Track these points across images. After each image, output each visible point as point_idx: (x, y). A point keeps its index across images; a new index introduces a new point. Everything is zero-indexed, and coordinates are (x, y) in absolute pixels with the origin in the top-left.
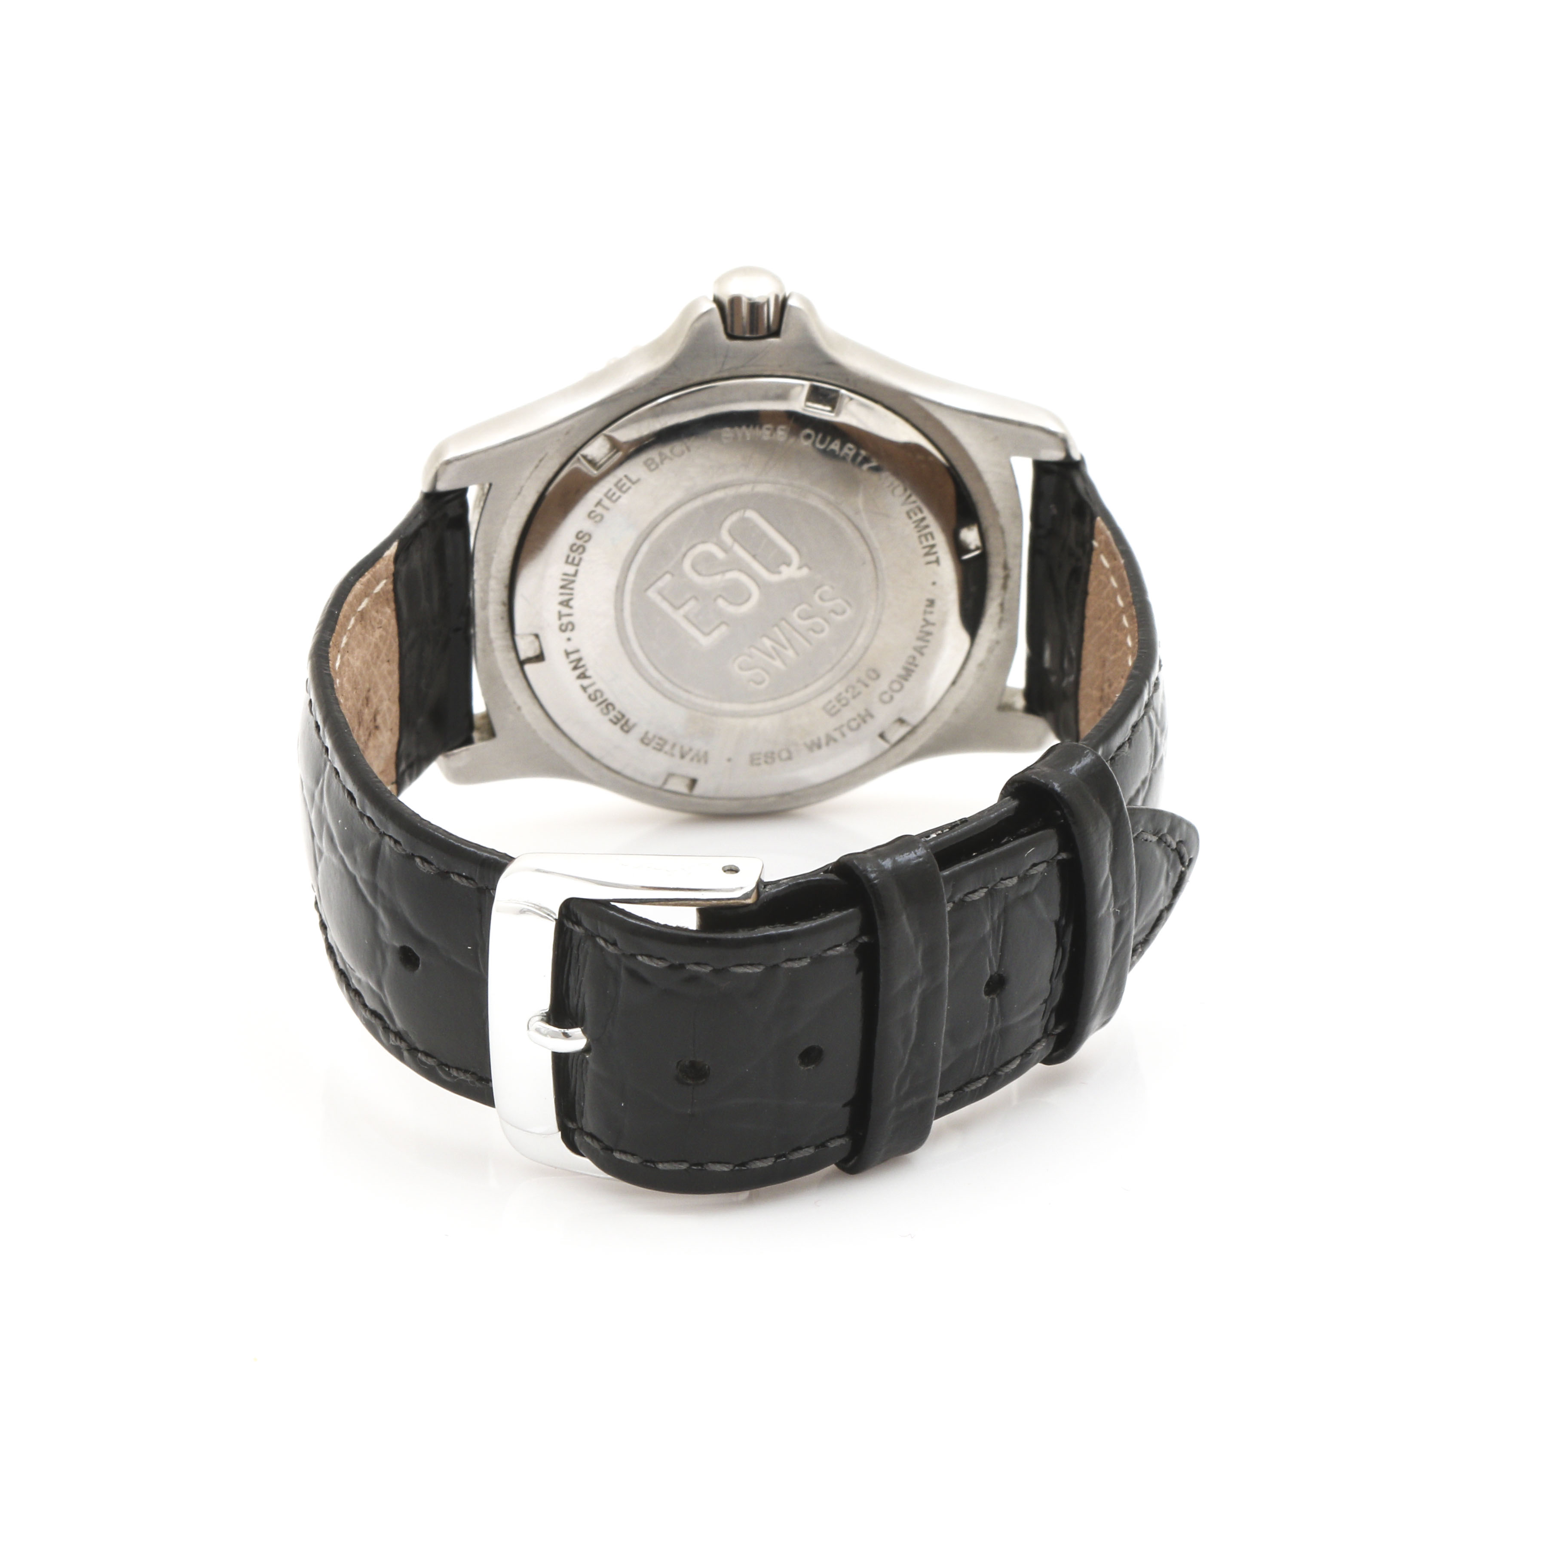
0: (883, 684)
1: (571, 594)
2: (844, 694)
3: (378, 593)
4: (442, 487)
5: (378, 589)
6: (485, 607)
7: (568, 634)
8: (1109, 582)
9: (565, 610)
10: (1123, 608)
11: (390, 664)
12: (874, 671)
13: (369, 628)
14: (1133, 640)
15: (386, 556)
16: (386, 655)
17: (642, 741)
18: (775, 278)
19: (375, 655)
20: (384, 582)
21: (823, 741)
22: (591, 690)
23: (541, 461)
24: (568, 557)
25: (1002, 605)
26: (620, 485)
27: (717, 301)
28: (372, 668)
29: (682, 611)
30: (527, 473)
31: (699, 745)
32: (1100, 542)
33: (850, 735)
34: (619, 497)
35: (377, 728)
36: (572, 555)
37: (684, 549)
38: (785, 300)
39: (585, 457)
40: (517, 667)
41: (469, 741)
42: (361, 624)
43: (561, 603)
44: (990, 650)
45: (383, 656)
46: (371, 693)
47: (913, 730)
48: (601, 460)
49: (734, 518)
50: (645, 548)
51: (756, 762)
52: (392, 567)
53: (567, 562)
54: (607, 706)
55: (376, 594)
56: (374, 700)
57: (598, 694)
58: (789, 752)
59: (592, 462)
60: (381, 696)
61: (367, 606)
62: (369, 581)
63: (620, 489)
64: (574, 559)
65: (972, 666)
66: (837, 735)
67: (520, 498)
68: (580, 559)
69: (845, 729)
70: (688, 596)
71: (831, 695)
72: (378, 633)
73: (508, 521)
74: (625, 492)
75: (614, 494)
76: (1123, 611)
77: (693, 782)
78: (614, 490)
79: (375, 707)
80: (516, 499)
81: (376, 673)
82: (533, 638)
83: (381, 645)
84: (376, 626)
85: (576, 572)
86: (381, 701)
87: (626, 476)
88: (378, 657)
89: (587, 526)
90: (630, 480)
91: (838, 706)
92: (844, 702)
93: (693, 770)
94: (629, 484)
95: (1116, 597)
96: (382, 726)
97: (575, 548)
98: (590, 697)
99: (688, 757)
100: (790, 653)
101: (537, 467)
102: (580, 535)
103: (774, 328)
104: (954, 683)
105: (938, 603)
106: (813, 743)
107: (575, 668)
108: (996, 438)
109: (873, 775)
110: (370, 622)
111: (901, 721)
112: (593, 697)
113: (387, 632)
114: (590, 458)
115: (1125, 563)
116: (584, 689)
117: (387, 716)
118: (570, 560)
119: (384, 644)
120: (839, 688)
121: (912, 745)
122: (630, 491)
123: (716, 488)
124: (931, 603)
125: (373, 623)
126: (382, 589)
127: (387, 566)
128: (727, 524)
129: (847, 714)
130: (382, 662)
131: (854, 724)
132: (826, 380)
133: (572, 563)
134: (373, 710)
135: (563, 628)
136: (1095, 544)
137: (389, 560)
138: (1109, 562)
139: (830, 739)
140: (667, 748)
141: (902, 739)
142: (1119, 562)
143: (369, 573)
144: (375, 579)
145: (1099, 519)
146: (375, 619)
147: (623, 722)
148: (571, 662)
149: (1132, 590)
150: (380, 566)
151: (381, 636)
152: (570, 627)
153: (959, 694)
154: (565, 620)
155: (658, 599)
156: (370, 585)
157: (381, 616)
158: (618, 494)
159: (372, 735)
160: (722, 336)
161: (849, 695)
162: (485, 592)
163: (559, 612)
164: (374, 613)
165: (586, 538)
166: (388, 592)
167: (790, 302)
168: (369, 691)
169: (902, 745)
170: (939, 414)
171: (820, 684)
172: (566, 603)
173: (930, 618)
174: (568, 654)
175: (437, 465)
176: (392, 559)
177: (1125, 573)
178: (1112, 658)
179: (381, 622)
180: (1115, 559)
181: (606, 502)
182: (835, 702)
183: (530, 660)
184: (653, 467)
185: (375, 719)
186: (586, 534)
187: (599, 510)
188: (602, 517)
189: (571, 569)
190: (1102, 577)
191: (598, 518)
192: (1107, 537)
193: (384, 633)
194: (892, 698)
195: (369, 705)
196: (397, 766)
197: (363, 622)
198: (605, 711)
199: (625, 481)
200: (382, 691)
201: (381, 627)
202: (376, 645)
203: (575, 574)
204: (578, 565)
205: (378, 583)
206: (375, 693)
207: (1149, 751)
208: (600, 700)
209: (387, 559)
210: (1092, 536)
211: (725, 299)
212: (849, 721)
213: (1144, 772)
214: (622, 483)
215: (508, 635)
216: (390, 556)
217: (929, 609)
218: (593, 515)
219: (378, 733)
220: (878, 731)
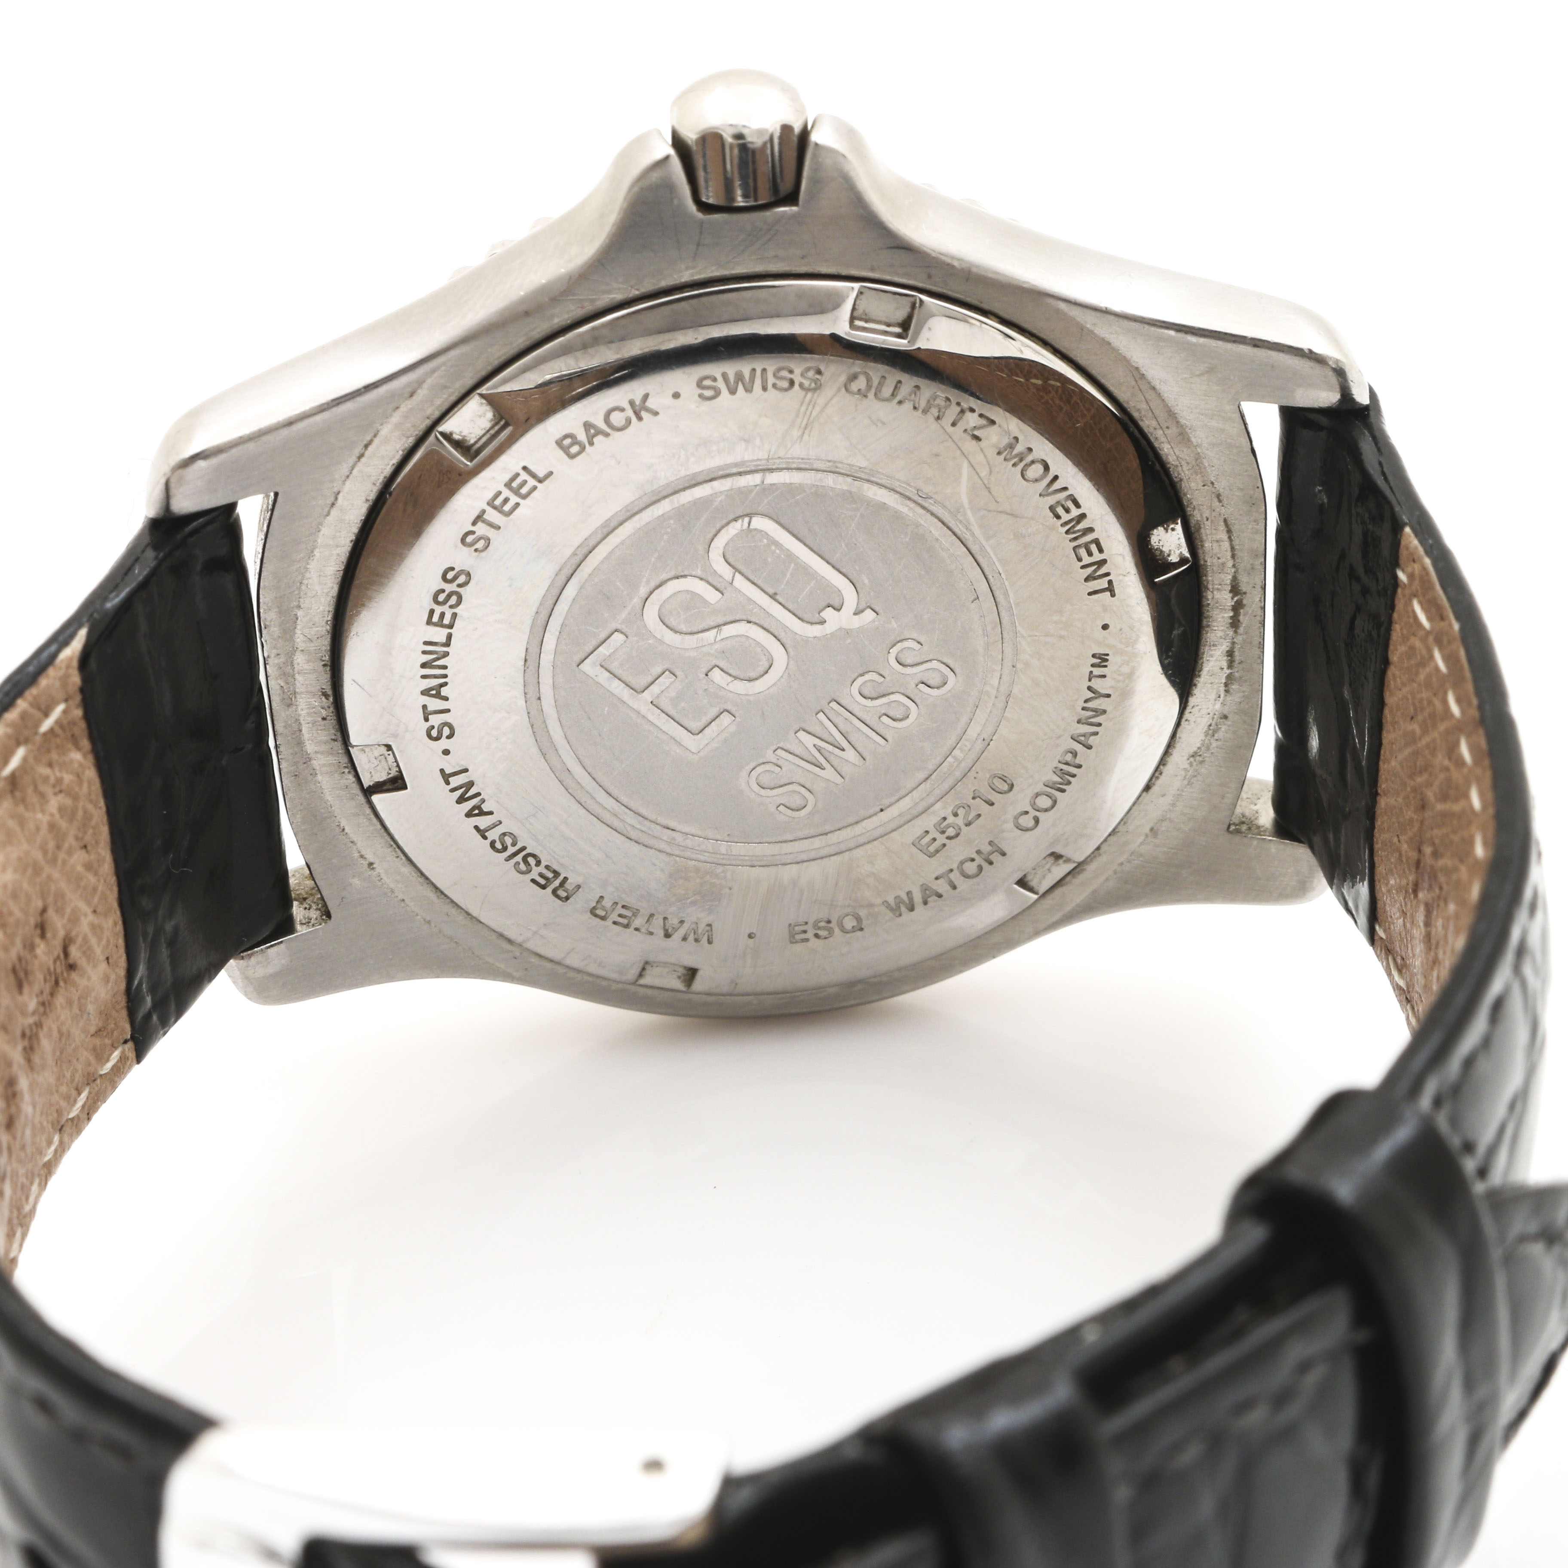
0: (1020, 799)
1: (445, 676)
2: (951, 819)
3: (51, 730)
4: (183, 505)
5: (47, 724)
6: (289, 702)
7: (444, 743)
8: (1431, 657)
9: (434, 704)
10: (1458, 721)
11: (87, 852)
12: (1003, 779)
13: (32, 798)
14: (1481, 795)
15: (62, 661)
16: (77, 838)
17: (593, 912)
18: (787, 89)
19: (51, 845)
20: (60, 708)
21: (918, 898)
22: (493, 835)
23: (366, 446)
24: (432, 612)
25: (1230, 654)
26: (515, 485)
27: (678, 143)
28: (48, 870)
29: (647, 696)
30: (344, 469)
31: (696, 915)
32: (1411, 577)
33: (964, 885)
34: (517, 505)
35: (72, 967)
36: (438, 610)
37: (643, 591)
38: (805, 135)
39: (447, 437)
40: (361, 798)
41: (286, 927)
42: (13, 797)
43: (425, 692)
44: (1212, 731)
45: (70, 841)
46: (51, 913)
47: (1079, 867)
48: (476, 442)
49: (734, 529)
50: (571, 591)
51: (799, 937)
52: (76, 679)
53: (429, 622)
54: (525, 859)
55: (45, 734)
56: (58, 924)
57: (508, 840)
58: (859, 919)
59: (460, 445)
60: (75, 911)
61: (25, 760)
62: (24, 716)
63: (516, 492)
64: (442, 615)
65: (1179, 757)
66: (942, 886)
67: (334, 512)
68: (455, 615)
69: (955, 877)
70: (658, 670)
71: (929, 822)
72: (54, 803)
73: (317, 553)
74: (524, 497)
75: (506, 500)
76: (1459, 728)
77: (691, 973)
78: (506, 493)
79: (61, 933)
80: (328, 514)
81: (56, 875)
82: (383, 750)
83: (63, 824)
84: (49, 791)
85: (449, 637)
86: (74, 919)
87: (525, 468)
88: (58, 847)
89: (462, 558)
90: (534, 476)
91: (941, 839)
92: (951, 832)
93: (688, 955)
94: (532, 482)
95: (1446, 694)
96: (82, 962)
97: (441, 598)
98: (492, 845)
99: (677, 936)
100: (850, 755)
101: (361, 456)
102: (450, 576)
103: (785, 187)
104: (1147, 788)
105: (1113, 660)
106: (898, 899)
107: (461, 800)
108: (1211, 371)
109: (1009, 944)
110: (36, 787)
111: (1057, 857)
112: (498, 845)
113: (75, 798)
114: (456, 437)
115: (1462, 629)
116: (482, 833)
117: (93, 941)
118: (435, 618)
119: (71, 820)
120: (942, 810)
121: (1075, 893)
122: (535, 494)
123: (694, 483)
124: (1102, 660)
125: (42, 788)
126: (58, 722)
127: (65, 677)
128: (720, 543)
129: (958, 851)
130: (70, 852)
131: (971, 868)
132: (887, 277)
133: (440, 624)
134: (57, 943)
135: (434, 733)
136: (1402, 576)
137: (68, 667)
138: (1429, 619)
139: (929, 895)
140: (638, 922)
141: (1059, 883)
142: (1450, 625)
143: (25, 700)
144: (39, 709)
145: (1407, 530)
146: (46, 779)
147: (557, 883)
148: (453, 790)
149: (1478, 692)
150: (47, 681)
151: (61, 809)
152: (446, 731)
153: (1157, 804)
154: (435, 720)
155: (603, 677)
156: (28, 724)
157: (60, 771)
158: (514, 499)
159: (62, 983)
160: (692, 207)
161: (960, 821)
162: (288, 676)
163: (425, 707)
164: (44, 771)
165: (462, 579)
166: (73, 723)
167: (815, 137)
168: (44, 911)
169: (1059, 891)
170: (1104, 330)
171: (905, 804)
172: (435, 692)
173: (1097, 684)
174: (446, 777)
175: (166, 469)
176: (75, 663)
177: (1462, 653)
178: (1440, 807)
179: (59, 781)
180: (1442, 618)
181: (492, 515)
182: (934, 834)
183: (380, 787)
184: (575, 449)
185: (66, 953)
186: (461, 572)
187: (481, 529)
188: (488, 541)
189: (439, 634)
190: (1418, 644)
191: (480, 545)
192: (1424, 569)
193: (68, 802)
194: (1037, 821)
195: (49, 935)
196: (131, 1012)
197: (18, 794)
198: (523, 867)
199: (524, 476)
200: (76, 902)
201: (61, 791)
202: (52, 827)
203: (447, 644)
204: (451, 626)
205: (46, 715)
206: (60, 911)
207: (1522, 1035)
208: (511, 850)
209: (63, 666)
210: (1395, 563)
211: (690, 135)
212: (962, 863)
213: (1514, 1082)
214: (519, 481)
215: (338, 746)
216: (70, 659)
217: (1097, 671)
218: (470, 539)
219: (74, 975)
220: (1018, 876)
